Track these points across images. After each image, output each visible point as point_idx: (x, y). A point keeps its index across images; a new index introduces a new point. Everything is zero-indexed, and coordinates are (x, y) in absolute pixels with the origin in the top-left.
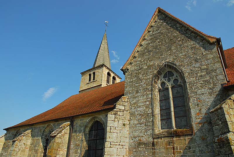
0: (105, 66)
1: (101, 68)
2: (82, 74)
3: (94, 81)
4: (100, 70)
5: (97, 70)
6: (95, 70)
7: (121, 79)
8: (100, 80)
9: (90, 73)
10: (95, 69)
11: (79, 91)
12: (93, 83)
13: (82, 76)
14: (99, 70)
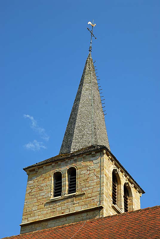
0: (109, 153)
1: (94, 156)
2: (30, 171)
3: (74, 196)
4: (92, 164)
5: (83, 163)
6: (76, 161)
7: (143, 192)
8: (94, 194)
9: (57, 170)
10: (75, 158)
11: (22, 226)
12: (70, 200)
13: (30, 179)
14: (88, 163)
